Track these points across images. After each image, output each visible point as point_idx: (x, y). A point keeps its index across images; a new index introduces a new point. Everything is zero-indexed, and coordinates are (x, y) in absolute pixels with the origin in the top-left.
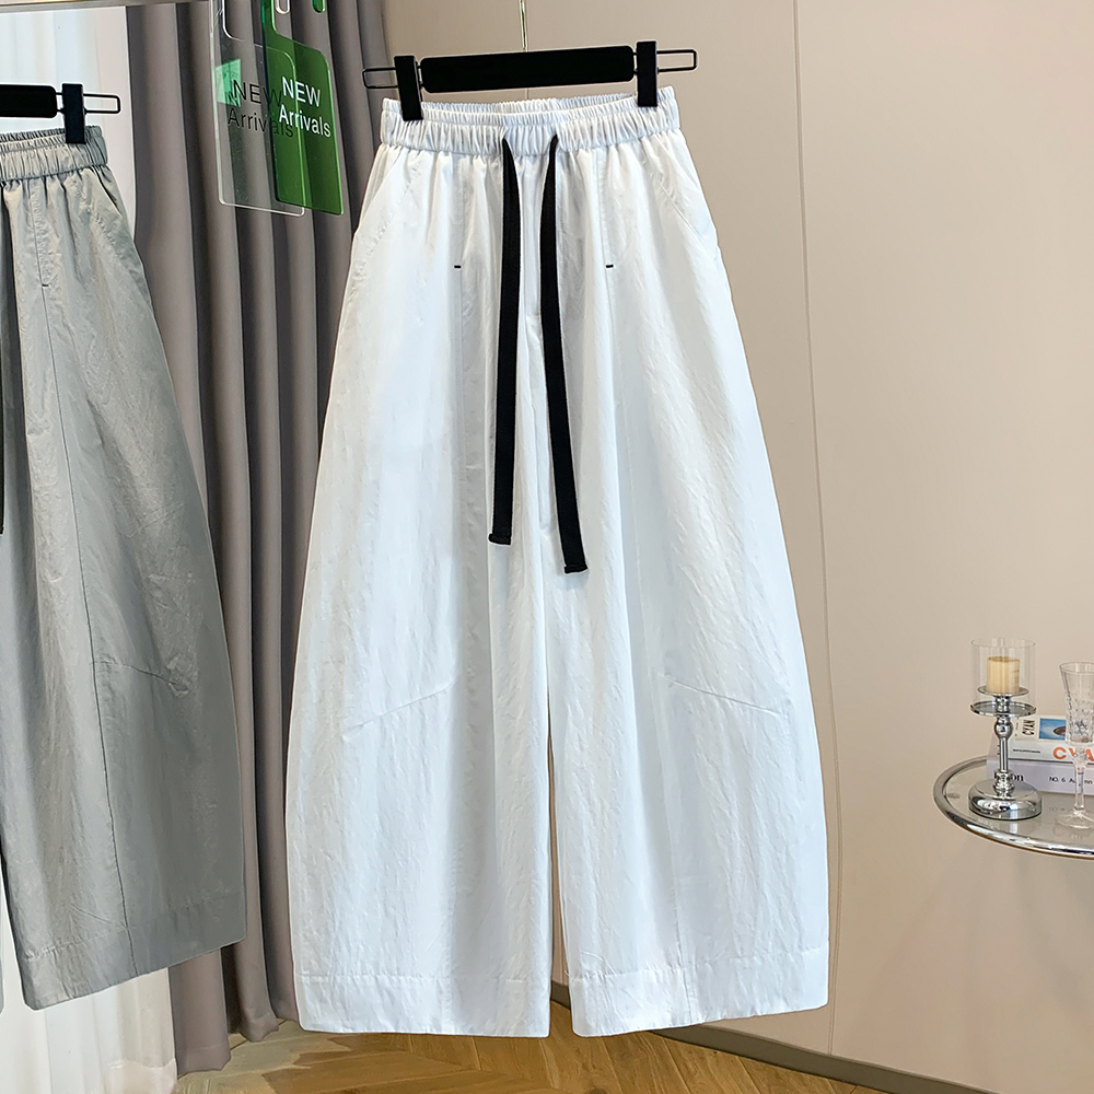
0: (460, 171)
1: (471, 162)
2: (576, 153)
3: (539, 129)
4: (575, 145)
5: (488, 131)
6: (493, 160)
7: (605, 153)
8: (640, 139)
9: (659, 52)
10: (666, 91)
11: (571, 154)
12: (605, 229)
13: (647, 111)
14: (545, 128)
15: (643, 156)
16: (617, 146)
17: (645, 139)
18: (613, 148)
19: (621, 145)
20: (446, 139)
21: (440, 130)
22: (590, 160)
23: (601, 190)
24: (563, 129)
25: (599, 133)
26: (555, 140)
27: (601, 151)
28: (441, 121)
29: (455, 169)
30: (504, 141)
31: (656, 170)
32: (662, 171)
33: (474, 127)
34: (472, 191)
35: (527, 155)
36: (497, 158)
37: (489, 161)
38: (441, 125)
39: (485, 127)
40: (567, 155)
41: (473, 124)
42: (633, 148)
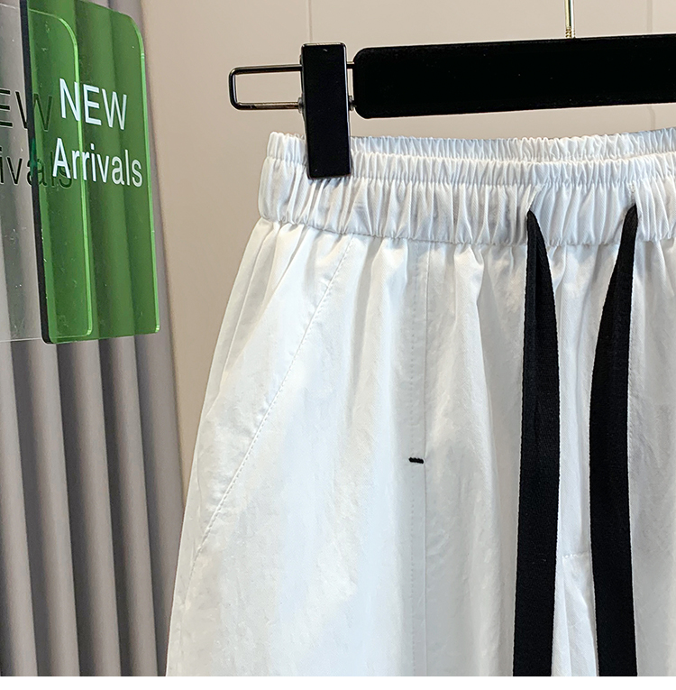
0: (422, 277)
1: (451, 259)
3: (603, 192)
4: (669, 228)
5: (494, 197)
6: (497, 255)
11: (659, 246)
14: (616, 190)
20: (400, 213)
24: (647, 193)
26: (633, 218)
28: (390, 177)
29: (413, 272)
30: (531, 214)
33: (463, 187)
35: (572, 244)
36: (507, 252)
37: (490, 258)
38: (390, 185)
39: (488, 189)
40: (650, 246)
41: (461, 181)
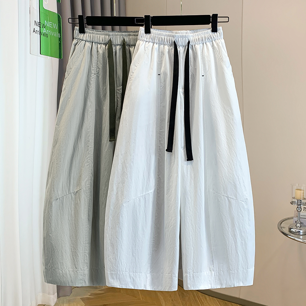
0: (160, 49)
1: (164, 47)
2: (195, 45)
3: (185, 39)
4: (194, 43)
5: (170, 38)
6: (171, 47)
8: (212, 41)
9: (218, 17)
10: (220, 28)
11: (193, 46)
12: (202, 66)
13: (214, 33)
14: (186, 39)
15: (213, 46)
16: (206, 43)
17: (213, 41)
18: (205, 44)
19: (207, 43)
20: (157, 40)
21: (155, 37)
22: (198, 47)
23: (201, 55)
24: (191, 39)
25: (201, 40)
26: (189, 42)
27: (201, 45)
28: (156, 34)
29: (159, 48)
30: (174, 41)
31: (216, 49)
32: (218, 50)
34: (164, 54)
35: (181, 46)
36: (172, 46)
37: (169, 47)
39: (169, 37)
40: (192, 46)
41: (165, 36)
42: (210, 44)
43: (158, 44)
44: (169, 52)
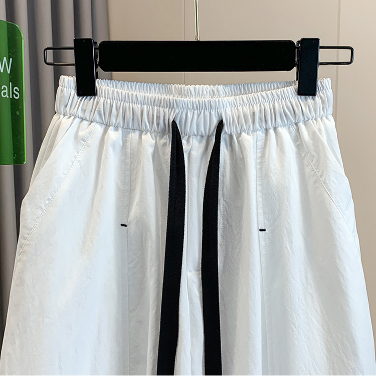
0: (128, 144)
1: (140, 138)
2: (239, 135)
3: (207, 113)
4: (238, 129)
5: (158, 112)
6: (161, 137)
7: (264, 135)
8: (296, 124)
9: (322, 47)
11: (234, 137)
12: (260, 199)
14: (213, 113)
15: (298, 138)
16: (275, 129)
17: (301, 125)
18: (271, 131)
19: (280, 129)
20: (117, 116)
21: (111, 107)
22: (250, 141)
23: (258, 167)
24: (228, 114)
25: (260, 119)
26: (220, 125)
27: (261, 134)
28: (113, 99)
29: (125, 142)
30: (174, 122)
31: (309, 151)
32: (314, 153)
33: (145, 107)
34: (139, 162)
35: (194, 135)
36: (166, 136)
37: (158, 138)
38: (113, 102)
39: (156, 108)
40: (231, 136)
41: (144, 104)
42: (290, 132)
43: (120, 129)
44: (156, 155)
